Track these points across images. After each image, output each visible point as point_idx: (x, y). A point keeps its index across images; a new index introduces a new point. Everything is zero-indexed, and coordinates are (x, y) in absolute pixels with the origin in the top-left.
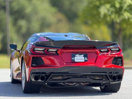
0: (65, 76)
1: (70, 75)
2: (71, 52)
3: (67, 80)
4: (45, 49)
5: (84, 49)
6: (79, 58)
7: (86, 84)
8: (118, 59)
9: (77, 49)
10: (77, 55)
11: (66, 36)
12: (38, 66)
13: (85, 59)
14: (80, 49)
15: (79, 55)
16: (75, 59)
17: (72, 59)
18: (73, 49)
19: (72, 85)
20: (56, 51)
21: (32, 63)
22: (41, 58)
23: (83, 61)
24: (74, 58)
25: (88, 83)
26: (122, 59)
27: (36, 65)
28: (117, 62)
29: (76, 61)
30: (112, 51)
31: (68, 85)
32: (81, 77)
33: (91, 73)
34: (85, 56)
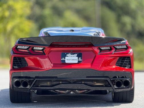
0: (54, 82)
1: (60, 81)
2: (60, 51)
3: (56, 86)
4: (30, 47)
5: (76, 46)
6: (71, 59)
7: (83, 91)
8: (125, 59)
9: (68, 46)
10: (69, 55)
11: (73, 31)
12: (20, 69)
13: (78, 59)
14: (72, 46)
15: (71, 54)
16: (66, 60)
17: (62, 59)
18: (63, 46)
19: (64, 93)
20: (42, 50)
21: (13, 65)
22: (24, 59)
23: (77, 62)
24: (65, 58)
25: (85, 90)
26: (130, 59)
27: (18, 67)
28: (123, 63)
29: (67, 62)
30: (116, 49)
31: (60, 93)
32: (75, 82)
33: (87, 77)
34: (78, 56)
